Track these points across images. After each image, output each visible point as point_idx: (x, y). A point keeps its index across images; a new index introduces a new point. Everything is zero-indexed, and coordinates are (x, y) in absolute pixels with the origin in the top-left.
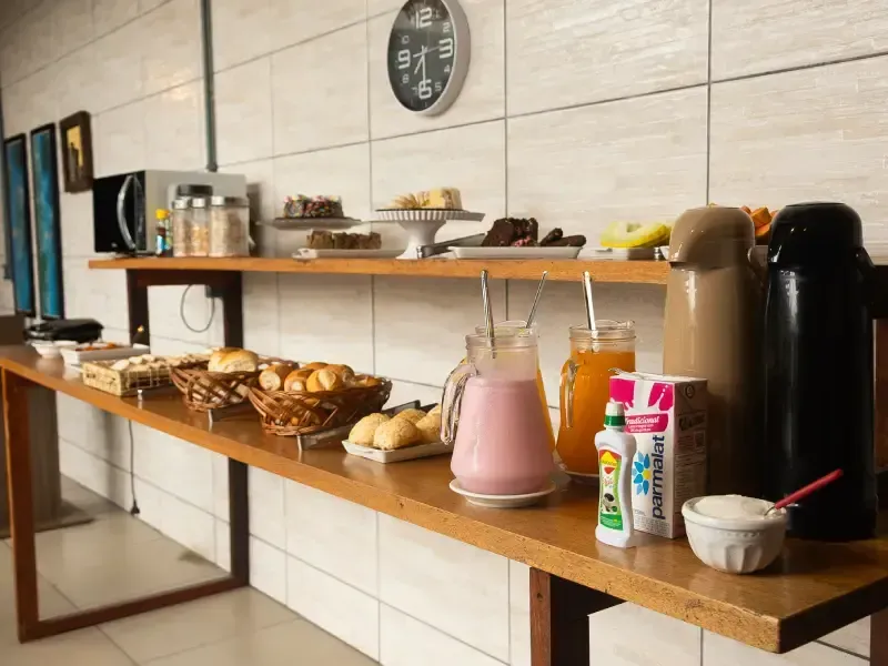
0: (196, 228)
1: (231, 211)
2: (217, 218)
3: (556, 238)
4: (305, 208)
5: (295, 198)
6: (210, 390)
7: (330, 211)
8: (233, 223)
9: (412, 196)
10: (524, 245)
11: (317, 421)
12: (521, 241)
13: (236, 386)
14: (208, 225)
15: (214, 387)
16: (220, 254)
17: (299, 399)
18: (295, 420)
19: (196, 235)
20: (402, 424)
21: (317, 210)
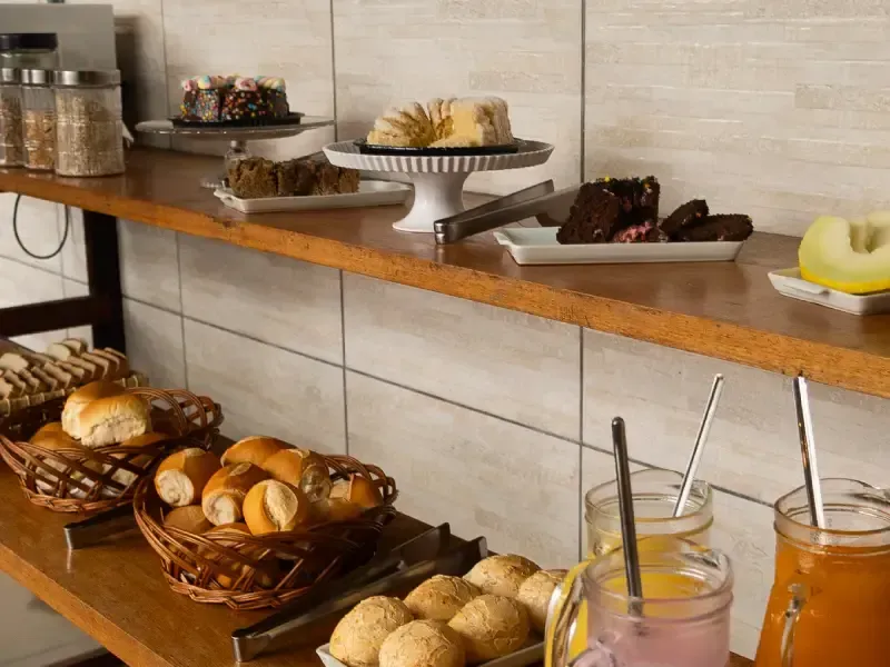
0: (30, 119)
1: (90, 94)
2: (67, 110)
3: (696, 221)
4: (221, 104)
5: (203, 84)
6: (65, 476)
7: (265, 107)
8: (94, 115)
9: (420, 109)
10: (639, 239)
11: (266, 581)
12: (633, 232)
13: (113, 471)
14: (51, 114)
15: (72, 472)
16: (74, 172)
17: (231, 548)
18: (224, 580)
19: (30, 133)
20: (435, 643)
21: (242, 106)
